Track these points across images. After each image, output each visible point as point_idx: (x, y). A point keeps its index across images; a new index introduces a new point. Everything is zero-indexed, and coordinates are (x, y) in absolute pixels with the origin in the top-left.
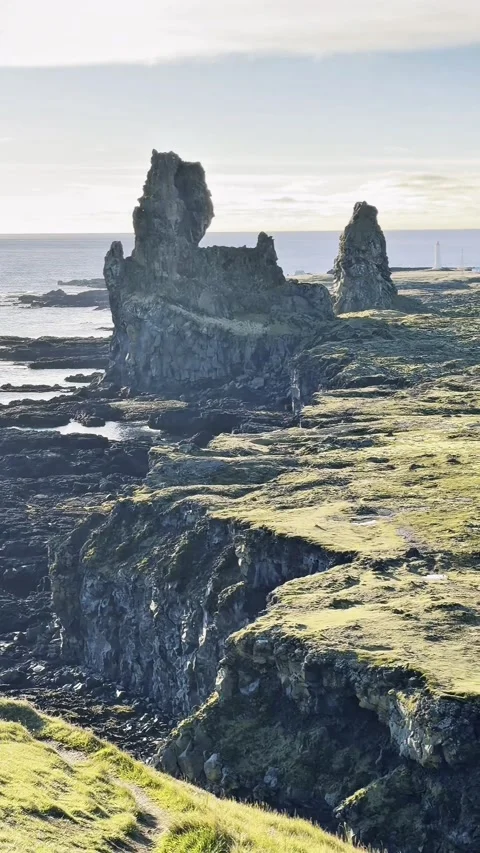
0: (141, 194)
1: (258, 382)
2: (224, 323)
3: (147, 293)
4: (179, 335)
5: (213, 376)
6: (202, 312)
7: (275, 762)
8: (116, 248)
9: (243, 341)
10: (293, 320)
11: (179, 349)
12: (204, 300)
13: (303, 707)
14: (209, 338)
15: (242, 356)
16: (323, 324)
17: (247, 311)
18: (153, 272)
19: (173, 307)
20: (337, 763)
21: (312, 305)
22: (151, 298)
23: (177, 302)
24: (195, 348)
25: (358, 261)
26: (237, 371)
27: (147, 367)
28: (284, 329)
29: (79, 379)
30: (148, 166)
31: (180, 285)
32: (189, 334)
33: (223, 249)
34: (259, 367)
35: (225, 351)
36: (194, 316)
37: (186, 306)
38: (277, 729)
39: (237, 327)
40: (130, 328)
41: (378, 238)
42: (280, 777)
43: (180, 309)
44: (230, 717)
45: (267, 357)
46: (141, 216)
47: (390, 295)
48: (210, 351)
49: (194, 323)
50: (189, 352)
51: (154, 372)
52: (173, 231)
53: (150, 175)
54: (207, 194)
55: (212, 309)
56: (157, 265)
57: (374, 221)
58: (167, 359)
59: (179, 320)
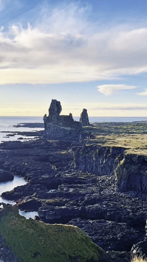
0: (50, 106)
1: (70, 138)
2: (64, 128)
3: (51, 123)
4: (57, 130)
5: (62, 136)
6: (60, 126)
7: (133, 169)
8: (46, 115)
9: (67, 131)
10: (75, 128)
11: (57, 132)
12: (61, 124)
13: (136, 162)
14: (61, 130)
15: (67, 133)
16: (80, 128)
17: (68, 126)
18: (52, 119)
19: (55, 125)
20: (142, 168)
21: (78, 125)
22: (52, 123)
23: (56, 124)
24: (59, 132)
25: (84, 118)
26: (66, 136)
27: (51, 135)
28: (74, 129)
29: (37, 137)
30: (51, 102)
31: (56, 121)
32: (58, 129)
33: (64, 116)
34: (70, 135)
35: (64, 132)
36: (59, 126)
37: (58, 125)
38: (132, 165)
39: (66, 128)
40: (48, 128)
41: (87, 115)
42: (134, 170)
43: (56, 125)
44: (126, 164)
45: (71, 133)
46: (50, 110)
47: (89, 124)
48: (62, 132)
49: (59, 128)
50: (58, 133)
51: (52, 136)
52: (55, 113)
53: (51, 103)
54: (61, 106)
55: (62, 125)
56: (53, 118)
57: (86, 112)
58: (54, 134)
59: (57, 127)
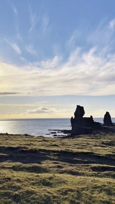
4: (80, 129)
8: (72, 117)
14: (83, 129)
17: (89, 126)
27: (75, 133)
29: (69, 135)
31: (80, 122)
37: (81, 125)
39: (87, 128)
46: (75, 113)
52: (79, 115)
55: (84, 125)
